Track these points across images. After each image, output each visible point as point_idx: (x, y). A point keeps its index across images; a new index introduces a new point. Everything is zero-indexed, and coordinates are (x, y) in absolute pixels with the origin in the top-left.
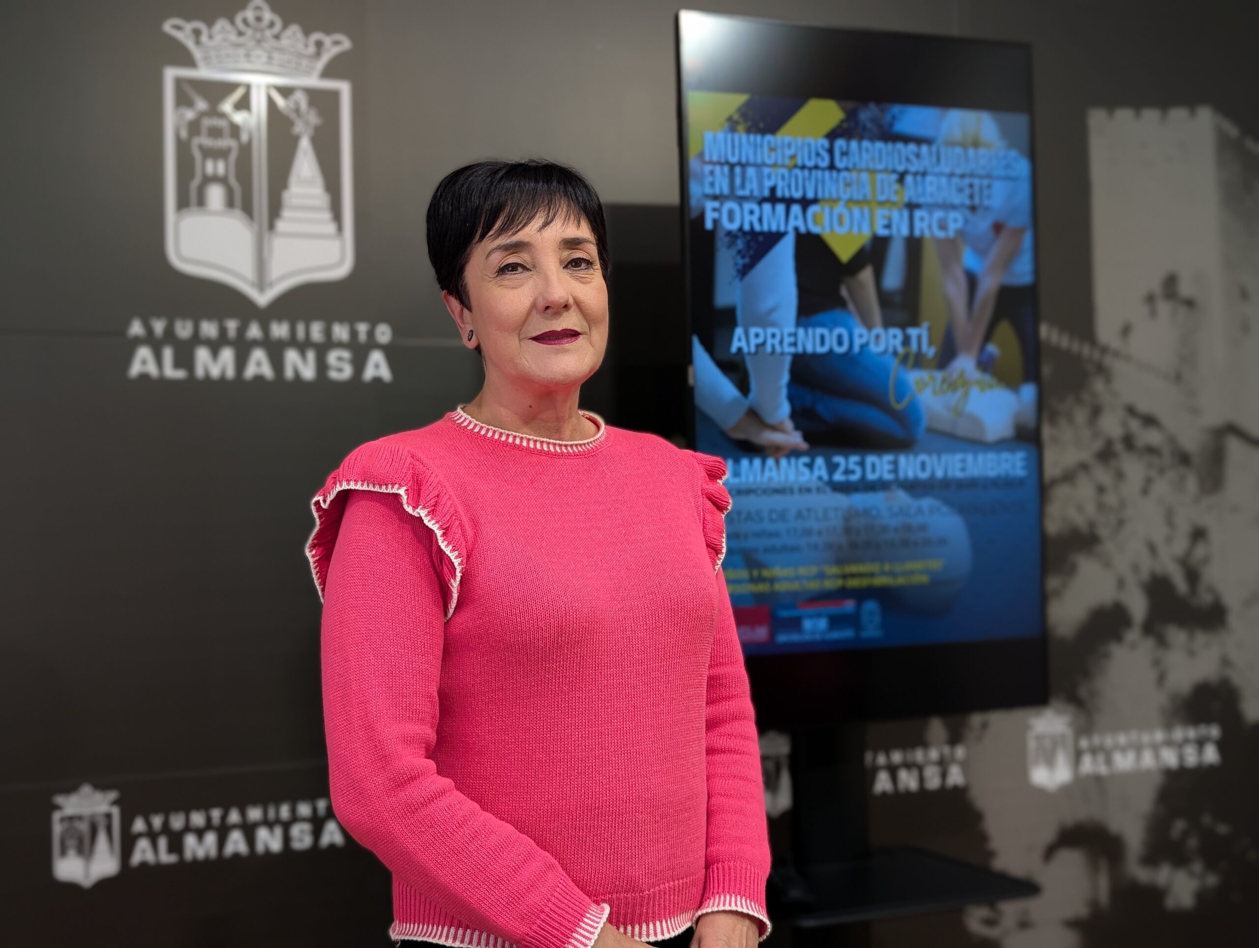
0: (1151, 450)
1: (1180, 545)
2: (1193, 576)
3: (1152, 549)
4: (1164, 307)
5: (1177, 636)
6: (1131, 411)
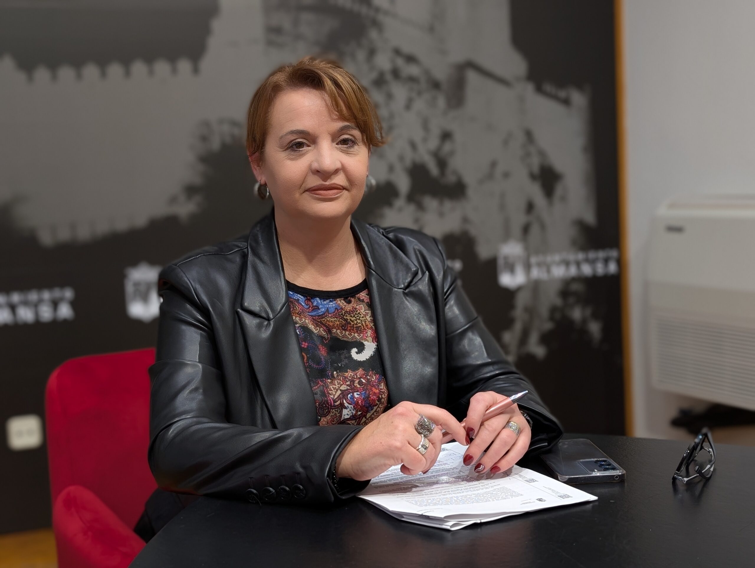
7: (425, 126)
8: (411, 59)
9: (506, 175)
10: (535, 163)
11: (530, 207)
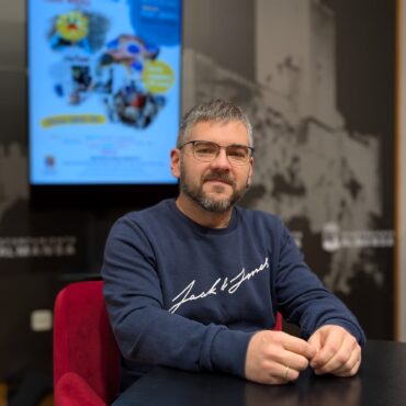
0: (277, 127)
1: (288, 163)
2: (293, 175)
3: (276, 164)
4: (285, 70)
5: (285, 198)
6: (270, 110)
7: (284, 152)
8: (277, 114)
9: (330, 184)
10: (347, 177)
11: (343, 204)
